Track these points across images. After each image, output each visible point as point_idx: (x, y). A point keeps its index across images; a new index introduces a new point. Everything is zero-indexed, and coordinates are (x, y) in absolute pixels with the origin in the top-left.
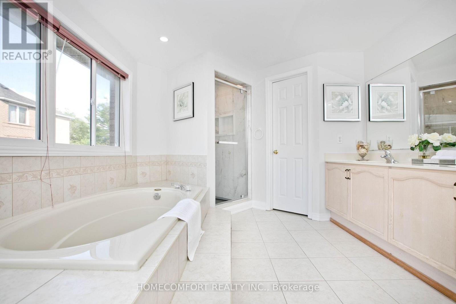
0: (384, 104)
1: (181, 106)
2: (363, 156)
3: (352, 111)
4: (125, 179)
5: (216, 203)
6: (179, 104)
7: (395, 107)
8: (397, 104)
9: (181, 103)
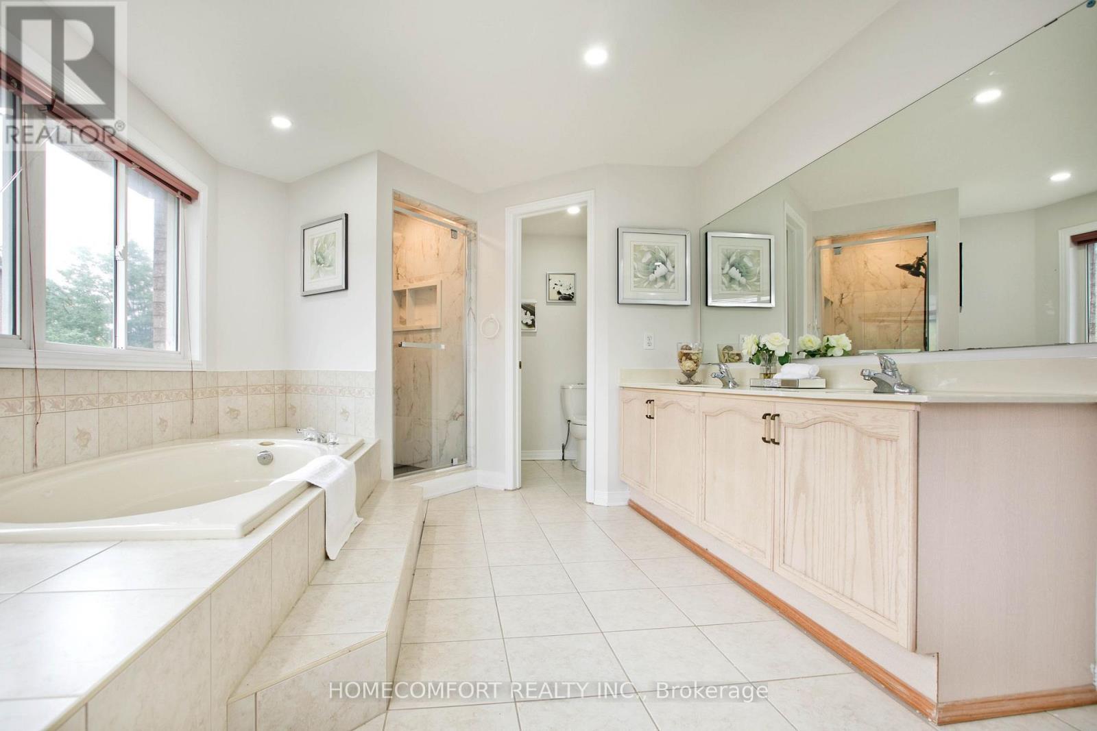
0: (734, 272)
1: (318, 263)
2: (690, 375)
3: (673, 285)
4: (192, 422)
5: (395, 474)
6: (315, 259)
7: (755, 279)
8: (759, 273)
9: (319, 257)
